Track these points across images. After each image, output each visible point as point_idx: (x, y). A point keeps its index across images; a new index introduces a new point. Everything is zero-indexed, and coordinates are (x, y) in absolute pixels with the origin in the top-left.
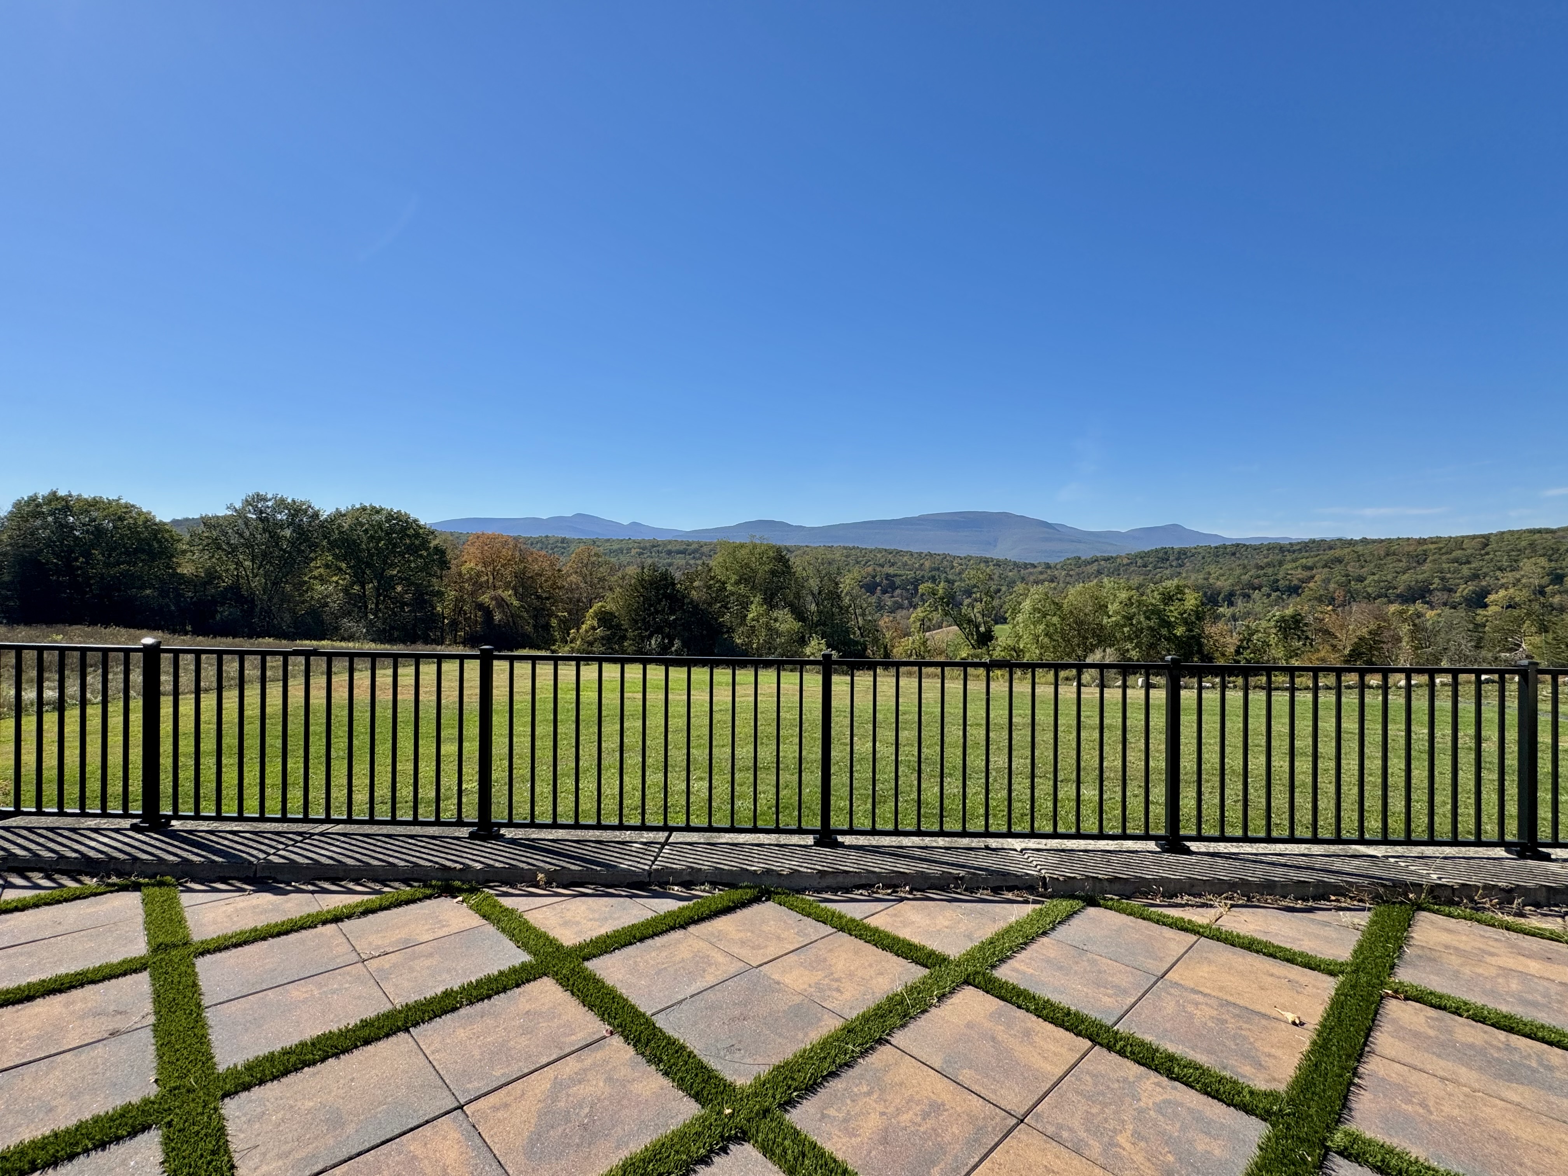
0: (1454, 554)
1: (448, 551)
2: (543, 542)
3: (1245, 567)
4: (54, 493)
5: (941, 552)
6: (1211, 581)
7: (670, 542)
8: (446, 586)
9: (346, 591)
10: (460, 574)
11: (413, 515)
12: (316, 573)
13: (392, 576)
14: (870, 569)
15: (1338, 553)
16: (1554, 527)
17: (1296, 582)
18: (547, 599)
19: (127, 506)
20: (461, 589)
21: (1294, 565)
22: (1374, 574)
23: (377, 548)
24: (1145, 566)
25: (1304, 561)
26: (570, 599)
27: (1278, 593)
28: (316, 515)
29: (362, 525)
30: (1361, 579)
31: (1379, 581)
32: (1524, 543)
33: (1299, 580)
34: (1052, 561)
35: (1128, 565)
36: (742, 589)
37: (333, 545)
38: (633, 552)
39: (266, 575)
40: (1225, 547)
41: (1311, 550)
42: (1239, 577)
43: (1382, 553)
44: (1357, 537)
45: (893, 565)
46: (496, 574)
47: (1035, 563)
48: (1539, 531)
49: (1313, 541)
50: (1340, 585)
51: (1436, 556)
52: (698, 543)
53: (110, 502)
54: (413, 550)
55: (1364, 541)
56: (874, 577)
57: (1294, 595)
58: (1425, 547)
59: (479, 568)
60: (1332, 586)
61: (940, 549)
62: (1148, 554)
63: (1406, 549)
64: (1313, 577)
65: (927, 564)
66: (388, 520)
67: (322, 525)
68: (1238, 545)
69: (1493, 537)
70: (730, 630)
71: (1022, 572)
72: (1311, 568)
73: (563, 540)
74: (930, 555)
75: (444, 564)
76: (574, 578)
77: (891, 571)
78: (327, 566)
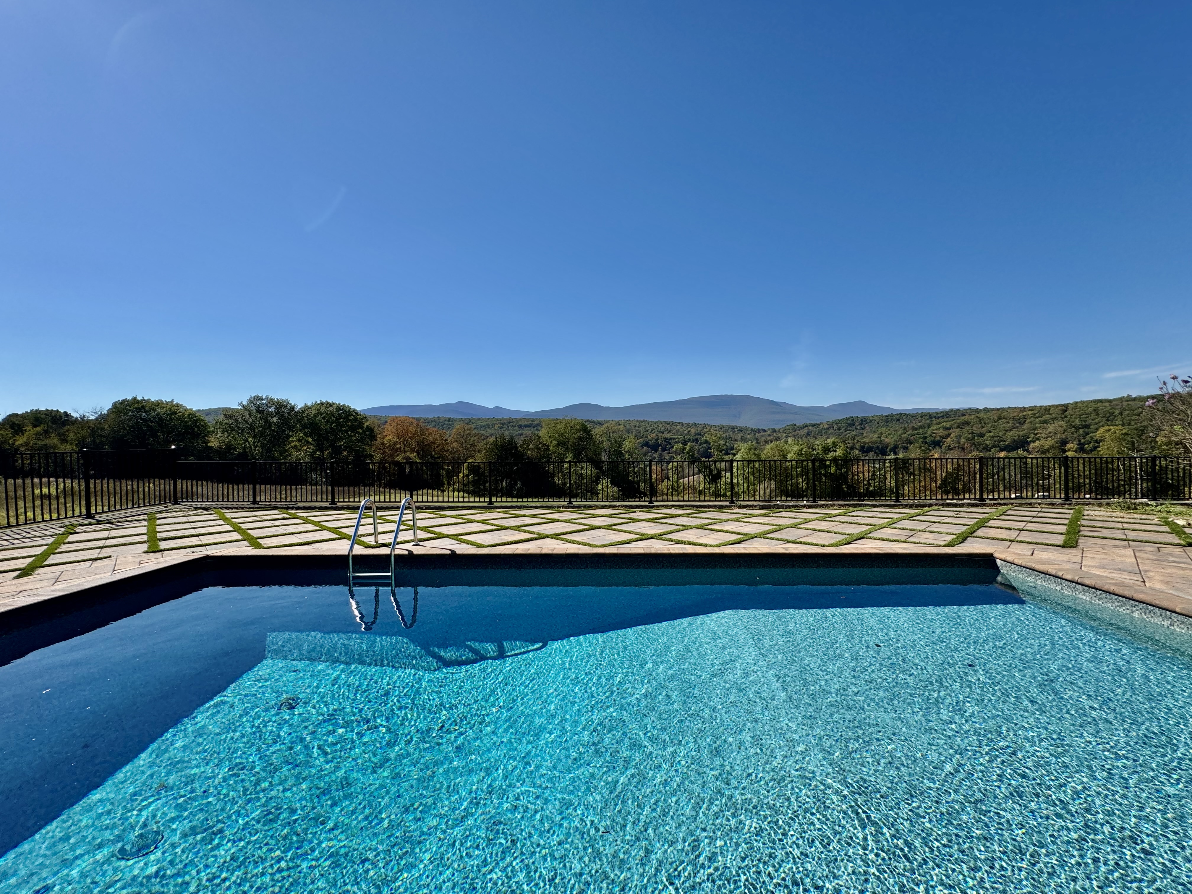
0: (1044, 417)
1: (376, 429)
2: (436, 421)
3: (905, 429)
4: (135, 398)
5: (702, 423)
6: (882, 438)
7: (520, 419)
8: (375, 451)
9: (312, 455)
10: (383, 444)
11: (353, 407)
12: (293, 444)
13: (340, 446)
14: (654, 435)
15: (966, 418)
16: (1112, 398)
17: (938, 438)
18: (438, 458)
19: (177, 405)
20: (384, 453)
21: (938, 426)
22: (990, 432)
23: (331, 428)
24: (839, 429)
25: (944, 424)
26: (453, 458)
27: (927, 446)
28: (293, 408)
29: (322, 414)
30: (982, 435)
31: (993, 437)
32: (1090, 410)
33: (940, 436)
34: (777, 428)
35: (827, 429)
36: (560, 449)
37: (304, 427)
38: (496, 426)
39: (263, 446)
40: (892, 415)
41: (950, 416)
42: (900, 436)
43: (996, 418)
44: (981, 408)
45: (670, 432)
46: (406, 444)
47: (766, 428)
48: (1101, 401)
49: (952, 410)
50: (968, 439)
51: (1032, 419)
52: (540, 420)
53: (167, 403)
54: (353, 429)
55: (986, 410)
56: (657, 440)
57: (937, 447)
58: (1025, 413)
59: (395, 439)
60: (963, 440)
61: (700, 421)
62: (841, 421)
63: (1012, 415)
64: (950, 435)
65: (693, 431)
66: (337, 411)
67: (297, 414)
68: (901, 414)
69: (1070, 406)
70: (553, 476)
71: (757, 435)
72: (949, 429)
73: (449, 420)
74: (695, 425)
75: (373, 437)
76: (455, 445)
77: (668, 436)
78: (299, 440)
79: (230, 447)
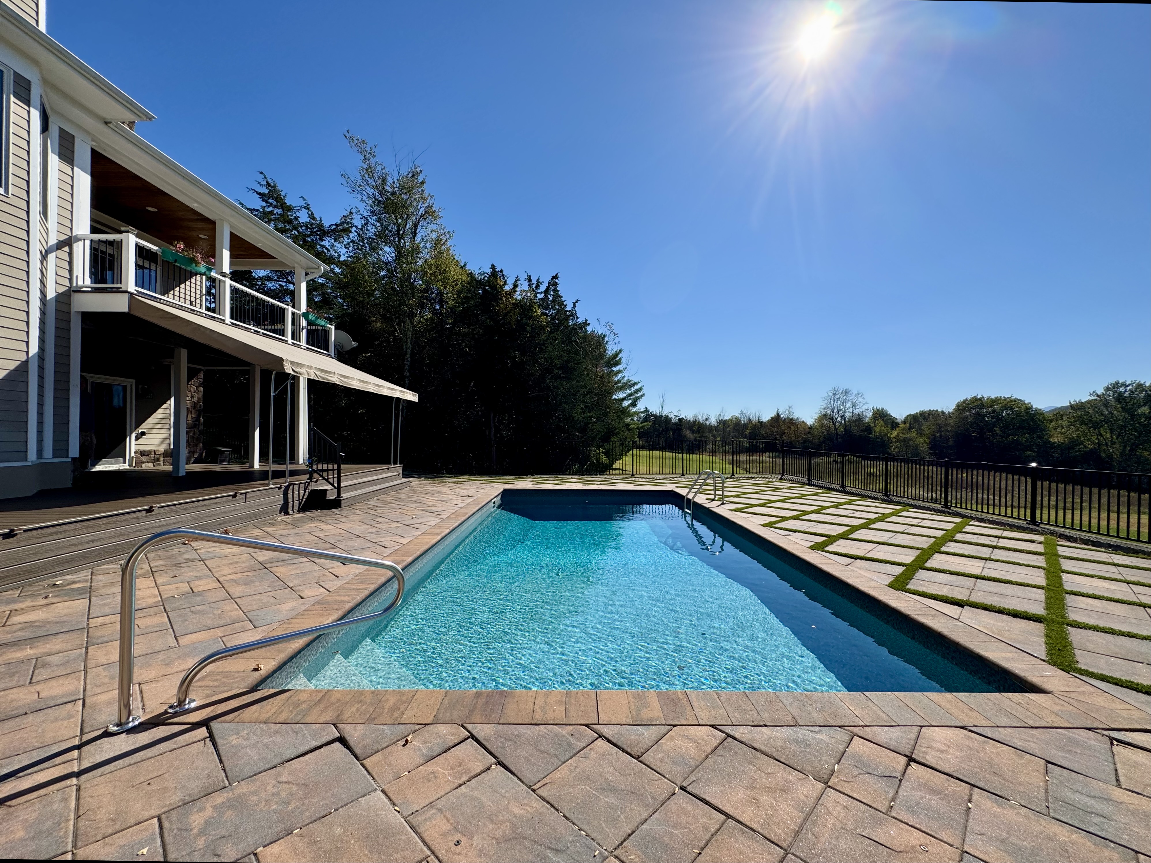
19: (1016, 400)
79: (1074, 443)
